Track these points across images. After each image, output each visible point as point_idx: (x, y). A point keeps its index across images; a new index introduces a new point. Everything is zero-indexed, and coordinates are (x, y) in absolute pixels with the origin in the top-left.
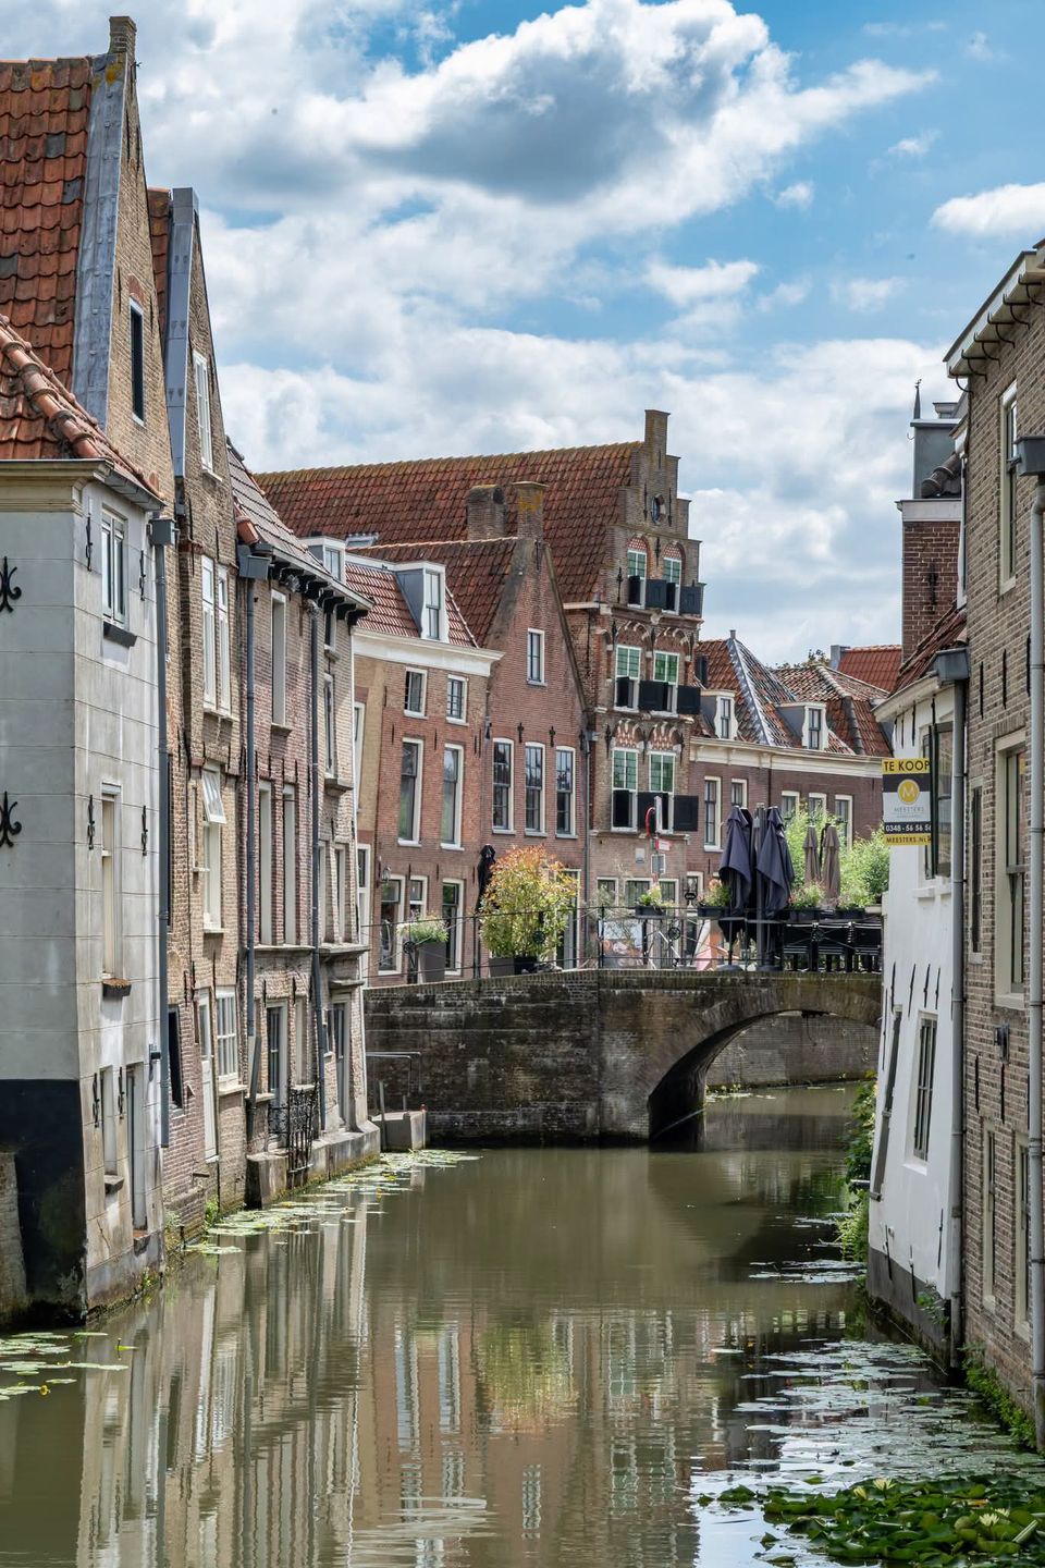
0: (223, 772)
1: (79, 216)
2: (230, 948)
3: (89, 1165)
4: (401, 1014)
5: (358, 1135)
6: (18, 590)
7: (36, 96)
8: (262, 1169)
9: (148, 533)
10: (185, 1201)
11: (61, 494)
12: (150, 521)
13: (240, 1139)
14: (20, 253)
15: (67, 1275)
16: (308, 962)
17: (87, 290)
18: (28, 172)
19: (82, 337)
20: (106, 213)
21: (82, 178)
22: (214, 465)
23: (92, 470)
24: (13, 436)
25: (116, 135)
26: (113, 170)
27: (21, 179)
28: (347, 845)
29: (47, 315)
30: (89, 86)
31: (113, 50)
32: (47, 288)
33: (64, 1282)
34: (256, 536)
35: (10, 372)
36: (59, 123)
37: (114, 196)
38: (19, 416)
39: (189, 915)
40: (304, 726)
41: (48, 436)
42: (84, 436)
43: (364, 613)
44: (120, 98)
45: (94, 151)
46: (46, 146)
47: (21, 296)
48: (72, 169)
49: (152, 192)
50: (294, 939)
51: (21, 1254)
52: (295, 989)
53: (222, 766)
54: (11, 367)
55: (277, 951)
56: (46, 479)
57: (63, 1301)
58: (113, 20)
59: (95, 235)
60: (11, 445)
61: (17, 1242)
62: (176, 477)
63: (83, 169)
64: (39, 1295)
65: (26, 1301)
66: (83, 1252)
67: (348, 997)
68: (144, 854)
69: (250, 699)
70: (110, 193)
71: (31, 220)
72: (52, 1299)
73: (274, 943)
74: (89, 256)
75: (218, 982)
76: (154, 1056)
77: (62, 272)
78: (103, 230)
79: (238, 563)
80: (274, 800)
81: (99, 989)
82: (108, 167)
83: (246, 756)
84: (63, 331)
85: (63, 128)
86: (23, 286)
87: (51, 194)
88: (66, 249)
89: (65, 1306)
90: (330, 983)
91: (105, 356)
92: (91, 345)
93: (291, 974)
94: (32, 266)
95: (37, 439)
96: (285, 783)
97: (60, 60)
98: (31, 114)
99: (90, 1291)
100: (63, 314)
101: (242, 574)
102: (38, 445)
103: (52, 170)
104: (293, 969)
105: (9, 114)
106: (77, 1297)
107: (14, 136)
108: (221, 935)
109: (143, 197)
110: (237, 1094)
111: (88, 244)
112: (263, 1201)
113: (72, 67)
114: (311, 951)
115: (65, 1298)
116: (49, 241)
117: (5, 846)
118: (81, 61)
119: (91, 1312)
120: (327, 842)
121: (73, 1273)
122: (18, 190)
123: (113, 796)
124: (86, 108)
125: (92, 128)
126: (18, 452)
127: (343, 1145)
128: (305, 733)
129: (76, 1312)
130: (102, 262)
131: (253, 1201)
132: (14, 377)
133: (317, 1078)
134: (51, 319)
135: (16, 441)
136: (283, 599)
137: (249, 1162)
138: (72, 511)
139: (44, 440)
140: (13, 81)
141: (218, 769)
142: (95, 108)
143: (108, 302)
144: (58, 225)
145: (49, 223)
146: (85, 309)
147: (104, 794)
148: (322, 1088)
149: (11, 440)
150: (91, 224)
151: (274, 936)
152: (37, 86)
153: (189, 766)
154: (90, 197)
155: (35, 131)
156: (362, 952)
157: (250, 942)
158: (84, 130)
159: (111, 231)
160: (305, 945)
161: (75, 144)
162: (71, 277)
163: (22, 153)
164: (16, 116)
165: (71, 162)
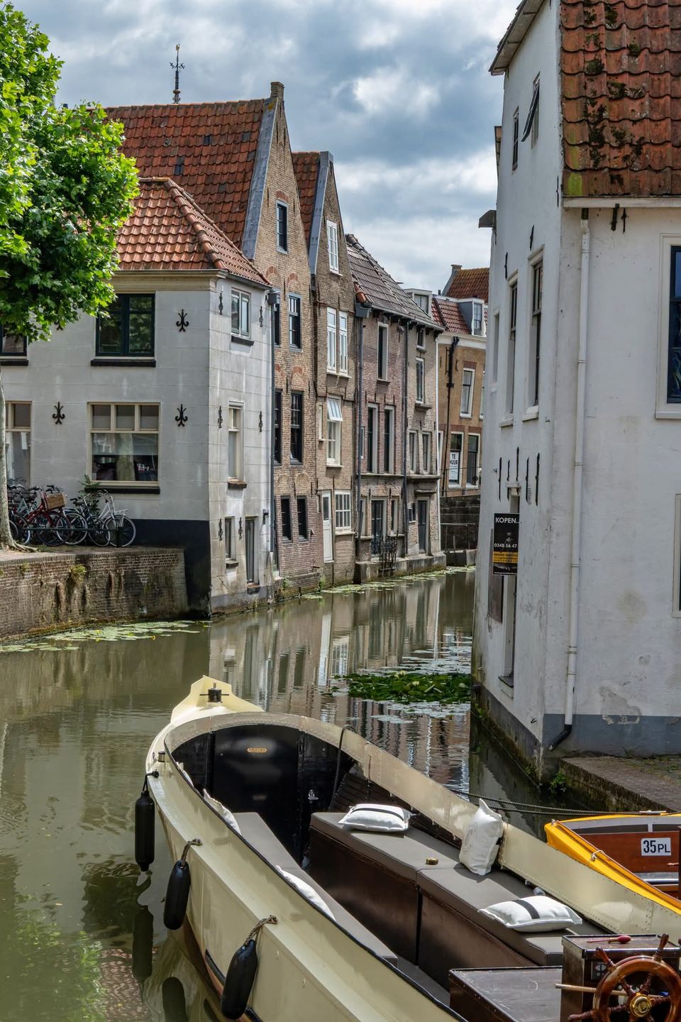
0: (342, 399)
1: (252, 167)
2: (347, 473)
3: (214, 555)
4: (470, 507)
5: (431, 557)
6: (187, 322)
7: (241, 116)
8: (363, 568)
9: (266, 299)
10: (304, 577)
11: (205, 284)
12: (268, 294)
13: (350, 554)
14: (228, 182)
15: (203, 599)
16: (401, 482)
17: (253, 198)
18: (234, 148)
19: (249, 218)
20: (263, 165)
21: (256, 150)
22: (339, 269)
23: (216, 274)
24: (191, 260)
25: (270, 133)
26: (268, 147)
27: (231, 151)
28: (431, 432)
29: (236, 209)
30: (262, 111)
31: (272, 97)
32: (237, 197)
33: (202, 602)
34: (365, 299)
35: (194, 233)
36: (248, 127)
37: (267, 158)
38: (195, 252)
39: (315, 459)
40: (400, 380)
41: (205, 260)
42: (218, 260)
43: (441, 332)
44: (273, 117)
45: (262, 139)
46: (243, 137)
47: (227, 200)
48: (253, 146)
49: (295, 155)
50: (393, 472)
51: (185, 589)
52: (390, 493)
53: (342, 396)
54: (195, 231)
55: (378, 476)
56: (198, 277)
57: (202, 609)
58: (272, 84)
59: (258, 174)
60: (190, 264)
61: (184, 585)
62: (312, 275)
63: (256, 147)
64: (193, 606)
65: (187, 609)
66: (210, 590)
67: (428, 498)
68: (261, 431)
69: (361, 368)
70: (265, 157)
71: (233, 169)
72: (198, 608)
73: (378, 473)
74: (255, 183)
75: (337, 487)
76: (266, 514)
77: (244, 190)
78: (261, 172)
79: (355, 311)
80: (379, 412)
81: (227, 485)
82: (265, 146)
83: (357, 393)
84: (242, 215)
85: (250, 129)
86: (228, 196)
87: (243, 158)
88: (246, 180)
89: (203, 611)
90: (415, 492)
91: (257, 225)
92: (251, 221)
93: (388, 487)
94: (232, 188)
95: (200, 261)
96: (386, 404)
97: (251, 101)
98: (238, 124)
99: (213, 606)
100: (243, 207)
101: (357, 315)
102: (201, 263)
103: (244, 147)
104: (391, 484)
105: (229, 124)
106: (207, 608)
107: (230, 133)
108: (340, 468)
109: (289, 157)
110: (351, 535)
111: (255, 179)
112: (362, 581)
113: (256, 104)
114: (401, 478)
115: (202, 608)
116: (240, 177)
117: (181, 426)
118: (260, 101)
119: (213, 614)
120: (417, 431)
121: (206, 598)
122: (230, 156)
123: (240, 407)
124: (260, 121)
125: (262, 129)
126: (193, 267)
127: (419, 561)
128: (400, 383)
129: (207, 614)
130: (259, 185)
131: (357, 581)
132: (196, 236)
133: (405, 531)
134: (238, 210)
135: (193, 262)
136: (386, 325)
137: (357, 565)
138: (209, 290)
139: (203, 261)
140: (232, 110)
141: (340, 398)
142: (263, 121)
143: (260, 203)
144: (244, 170)
145: (241, 170)
146: (252, 205)
147: (230, 406)
148: (406, 535)
149: (190, 262)
150: (257, 171)
151: (378, 469)
152: (241, 112)
153: (317, 396)
154: (258, 159)
155: (239, 131)
156: (438, 479)
157: (359, 471)
158: (258, 130)
159: (264, 173)
160: (399, 474)
161: (254, 136)
162: (246, 193)
163: (232, 140)
164: (231, 124)
165: (252, 144)
